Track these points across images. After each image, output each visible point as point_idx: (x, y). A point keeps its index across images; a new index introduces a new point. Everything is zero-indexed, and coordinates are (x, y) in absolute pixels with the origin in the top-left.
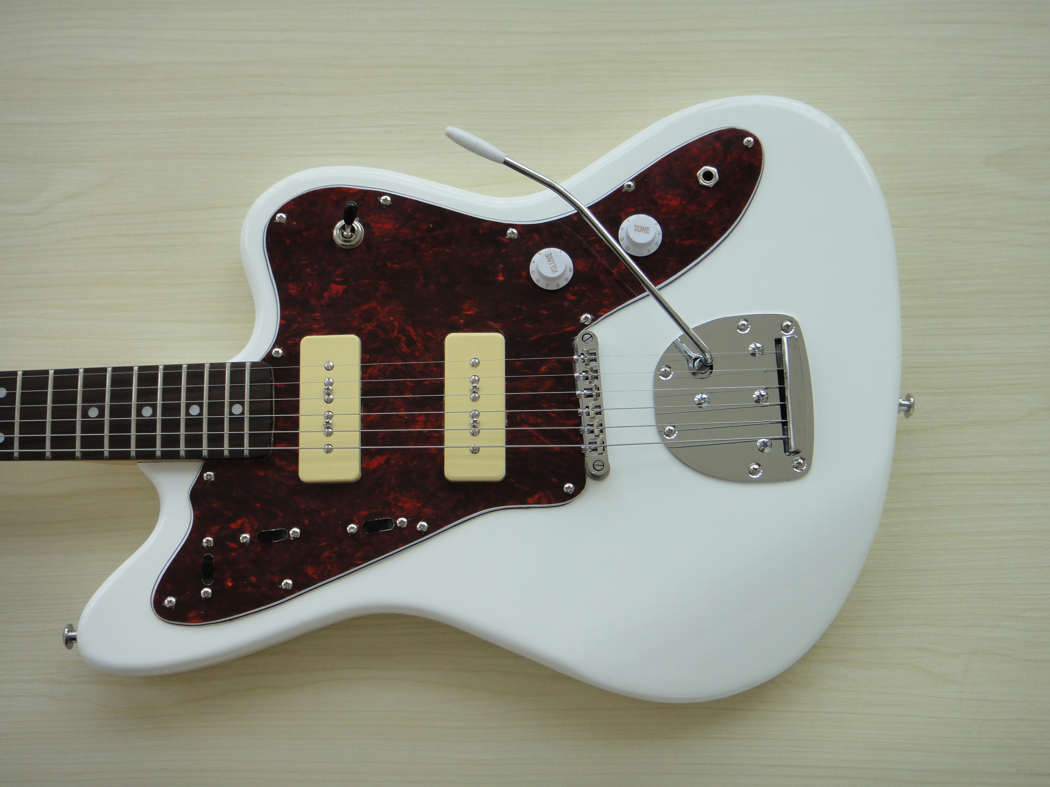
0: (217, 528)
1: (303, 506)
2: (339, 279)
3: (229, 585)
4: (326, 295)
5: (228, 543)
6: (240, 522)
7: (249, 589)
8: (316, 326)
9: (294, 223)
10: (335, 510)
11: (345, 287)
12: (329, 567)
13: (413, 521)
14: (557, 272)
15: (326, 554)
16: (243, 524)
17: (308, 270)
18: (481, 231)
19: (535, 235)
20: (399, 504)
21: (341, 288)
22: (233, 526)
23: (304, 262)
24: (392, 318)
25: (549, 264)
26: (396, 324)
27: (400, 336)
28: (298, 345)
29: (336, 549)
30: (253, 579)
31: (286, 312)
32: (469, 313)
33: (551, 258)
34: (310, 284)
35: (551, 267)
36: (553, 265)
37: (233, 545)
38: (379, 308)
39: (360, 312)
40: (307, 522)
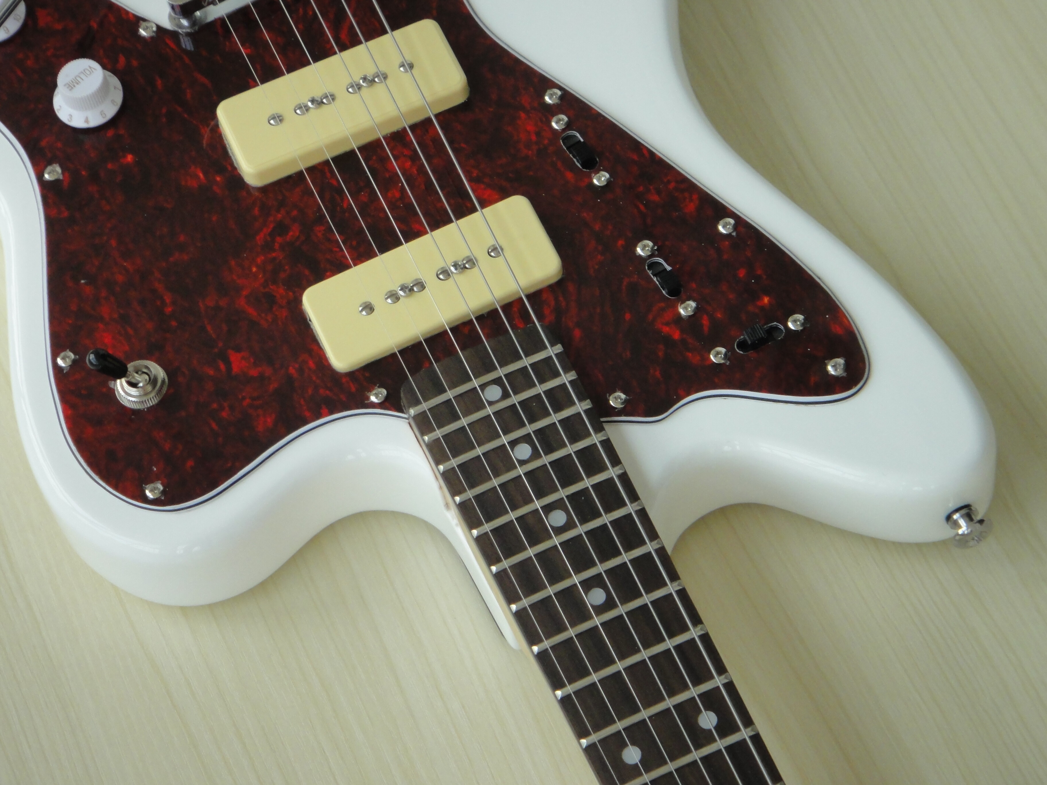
0: (690, 355)
1: (599, 257)
2: (222, 366)
3: (768, 301)
4: (253, 372)
5: (706, 329)
6: (666, 330)
7: (759, 272)
8: (311, 364)
9: (155, 469)
10: (585, 214)
11: (230, 352)
12: (672, 186)
13: (551, 111)
14: (91, 66)
15: (655, 198)
16: (667, 324)
17: (224, 414)
18: (66, 214)
19: (43, 143)
20: (534, 138)
21: (234, 357)
22: (677, 335)
23: (214, 426)
24: (254, 269)
25: (83, 80)
26: (260, 259)
27: (277, 246)
28: (352, 375)
29: (641, 189)
30: (742, 273)
31: (307, 414)
32: (201, 175)
33: (72, 82)
34: (247, 401)
35: (87, 76)
36: (82, 76)
37: (705, 322)
38: (244, 293)
39: (263, 315)
40: (621, 243)
